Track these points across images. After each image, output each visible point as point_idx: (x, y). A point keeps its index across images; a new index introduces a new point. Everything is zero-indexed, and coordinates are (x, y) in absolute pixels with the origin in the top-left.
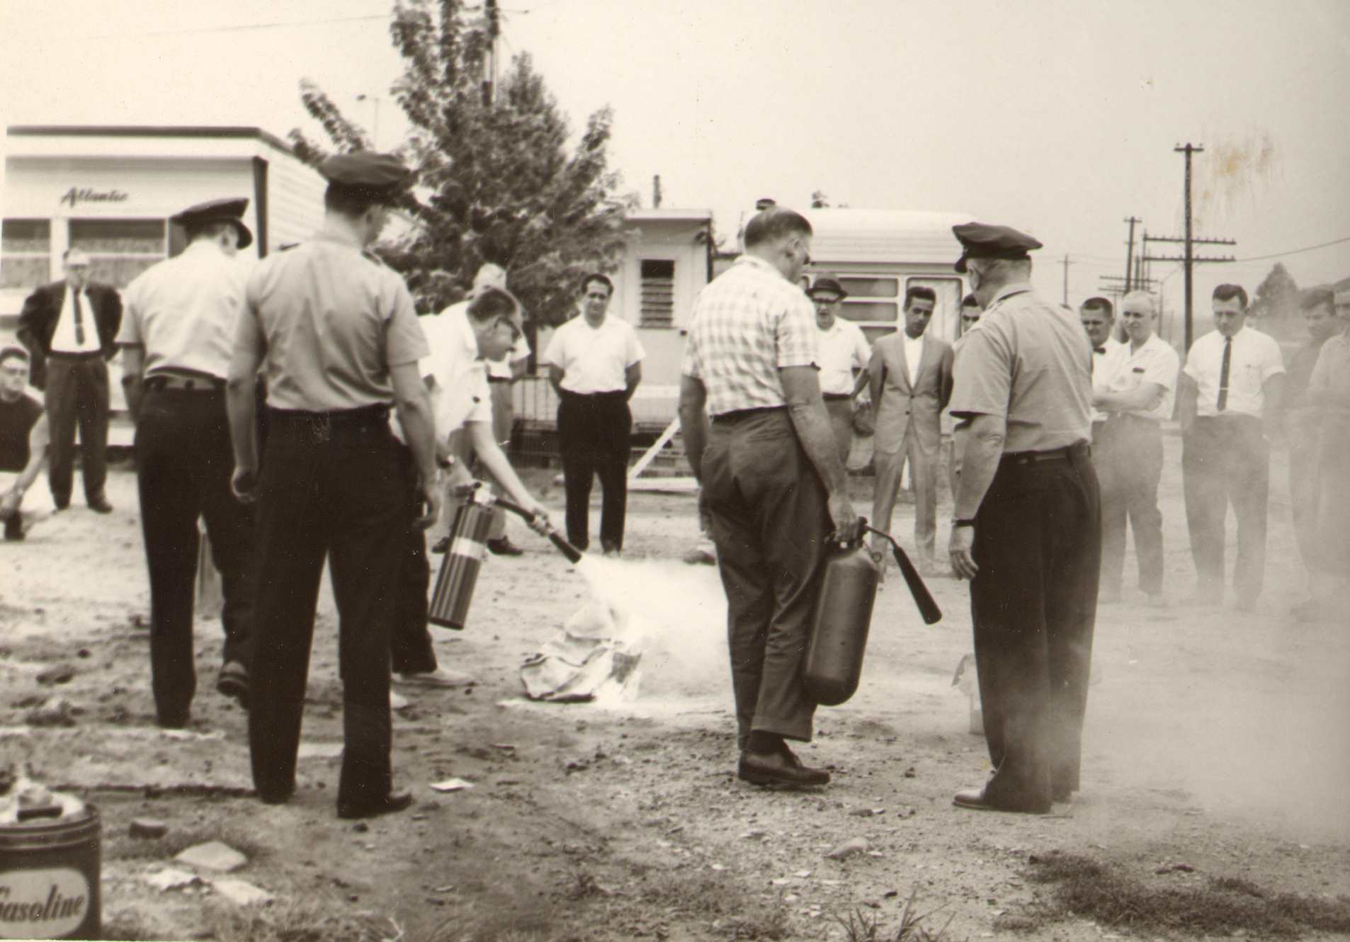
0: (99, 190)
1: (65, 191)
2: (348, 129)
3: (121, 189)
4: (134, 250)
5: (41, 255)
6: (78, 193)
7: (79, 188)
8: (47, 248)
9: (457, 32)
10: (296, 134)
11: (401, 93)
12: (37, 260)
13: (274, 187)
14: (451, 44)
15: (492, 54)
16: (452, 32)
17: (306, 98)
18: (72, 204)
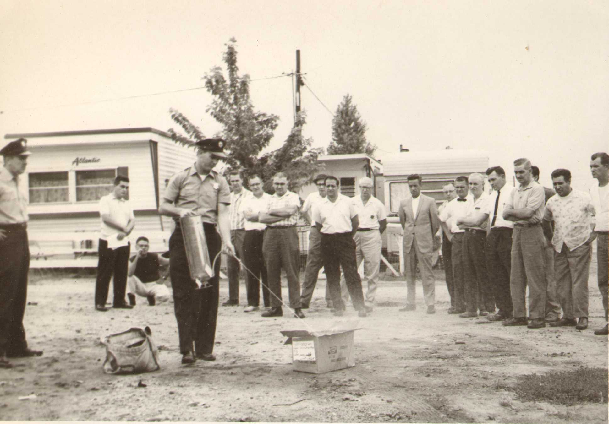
0: (88, 158)
1: (74, 159)
2: (193, 127)
3: (97, 157)
4: (104, 183)
5: (65, 187)
6: (79, 160)
7: (80, 157)
8: (67, 184)
9: (237, 82)
10: (171, 130)
11: (211, 111)
12: (63, 190)
13: (161, 152)
14: (235, 87)
15: (300, 94)
16: (235, 82)
17: (173, 116)
18: (77, 164)
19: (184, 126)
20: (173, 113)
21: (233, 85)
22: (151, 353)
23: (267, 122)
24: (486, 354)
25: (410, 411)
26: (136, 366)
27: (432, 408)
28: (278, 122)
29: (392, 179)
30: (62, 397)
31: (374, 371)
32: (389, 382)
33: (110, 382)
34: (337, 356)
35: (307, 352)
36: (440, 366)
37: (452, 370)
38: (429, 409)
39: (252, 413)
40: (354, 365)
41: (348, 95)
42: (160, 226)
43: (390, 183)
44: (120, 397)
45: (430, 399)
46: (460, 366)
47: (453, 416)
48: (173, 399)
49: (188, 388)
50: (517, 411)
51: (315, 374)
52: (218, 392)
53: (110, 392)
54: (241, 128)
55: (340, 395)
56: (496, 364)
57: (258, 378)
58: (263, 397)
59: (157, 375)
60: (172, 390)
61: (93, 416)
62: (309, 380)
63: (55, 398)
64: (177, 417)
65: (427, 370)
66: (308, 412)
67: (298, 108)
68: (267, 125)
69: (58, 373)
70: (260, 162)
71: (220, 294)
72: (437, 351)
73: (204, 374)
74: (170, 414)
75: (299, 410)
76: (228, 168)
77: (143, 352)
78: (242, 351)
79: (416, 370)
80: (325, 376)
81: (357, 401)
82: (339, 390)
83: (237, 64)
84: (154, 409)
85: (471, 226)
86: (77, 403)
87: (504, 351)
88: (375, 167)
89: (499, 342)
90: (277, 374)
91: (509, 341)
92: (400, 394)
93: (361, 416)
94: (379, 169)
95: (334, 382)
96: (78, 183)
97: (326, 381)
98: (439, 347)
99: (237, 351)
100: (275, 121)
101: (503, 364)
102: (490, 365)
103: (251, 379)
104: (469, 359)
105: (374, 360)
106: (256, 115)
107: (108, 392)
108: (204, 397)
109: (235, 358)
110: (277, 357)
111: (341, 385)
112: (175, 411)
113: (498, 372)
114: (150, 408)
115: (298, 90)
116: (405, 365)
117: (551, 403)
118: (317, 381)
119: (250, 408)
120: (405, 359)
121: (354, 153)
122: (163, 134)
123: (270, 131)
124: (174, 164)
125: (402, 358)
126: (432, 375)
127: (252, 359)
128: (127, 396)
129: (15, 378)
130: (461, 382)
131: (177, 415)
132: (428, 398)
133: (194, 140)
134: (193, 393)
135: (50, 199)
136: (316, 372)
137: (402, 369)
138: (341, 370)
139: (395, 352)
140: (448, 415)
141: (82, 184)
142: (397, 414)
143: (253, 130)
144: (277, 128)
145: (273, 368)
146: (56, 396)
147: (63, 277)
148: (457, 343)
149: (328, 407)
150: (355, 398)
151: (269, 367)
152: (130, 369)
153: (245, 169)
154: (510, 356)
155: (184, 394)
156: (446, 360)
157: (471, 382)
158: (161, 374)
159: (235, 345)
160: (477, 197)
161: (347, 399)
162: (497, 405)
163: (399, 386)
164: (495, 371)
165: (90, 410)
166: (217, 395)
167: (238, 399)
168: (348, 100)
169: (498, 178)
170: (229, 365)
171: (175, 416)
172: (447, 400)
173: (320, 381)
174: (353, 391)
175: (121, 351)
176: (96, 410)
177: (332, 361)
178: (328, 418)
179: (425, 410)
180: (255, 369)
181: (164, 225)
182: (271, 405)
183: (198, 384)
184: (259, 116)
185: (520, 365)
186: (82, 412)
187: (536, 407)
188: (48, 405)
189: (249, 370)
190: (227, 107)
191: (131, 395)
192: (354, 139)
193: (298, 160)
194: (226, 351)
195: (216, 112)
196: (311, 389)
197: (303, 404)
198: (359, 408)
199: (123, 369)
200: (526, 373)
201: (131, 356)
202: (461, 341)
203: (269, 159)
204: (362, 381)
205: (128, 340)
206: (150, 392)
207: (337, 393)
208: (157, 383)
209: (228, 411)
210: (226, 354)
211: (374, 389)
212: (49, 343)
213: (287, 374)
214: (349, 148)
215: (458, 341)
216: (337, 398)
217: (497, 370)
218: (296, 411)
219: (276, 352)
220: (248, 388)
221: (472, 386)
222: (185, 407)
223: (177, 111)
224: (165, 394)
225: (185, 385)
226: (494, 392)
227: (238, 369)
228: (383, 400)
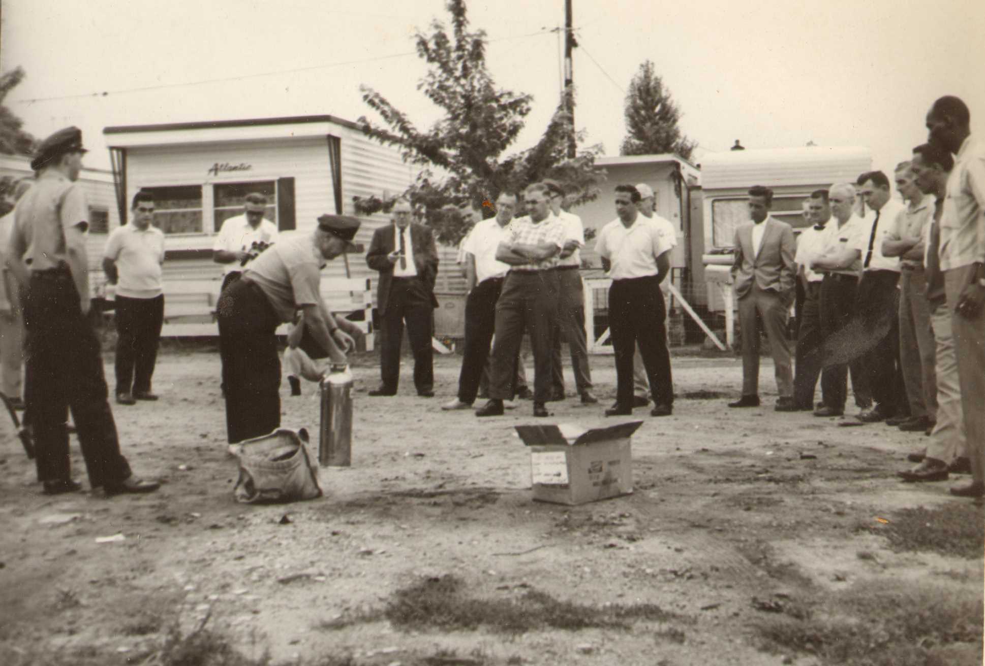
0: (232, 164)
1: (211, 165)
2: (396, 113)
3: (246, 161)
5: (197, 209)
6: (219, 166)
7: (220, 162)
8: (199, 204)
9: (467, 42)
10: (363, 119)
11: (426, 87)
12: (195, 213)
13: (346, 154)
14: (464, 50)
15: (571, 61)
16: (463, 43)
17: (366, 97)
18: (216, 174)
19: (383, 113)
20: (365, 93)
21: (460, 47)
22: (308, 471)
23: (515, 105)
24: (847, 474)
25: (708, 565)
26: (284, 491)
27: (746, 561)
28: (531, 104)
29: (716, 194)
30: (163, 539)
31: (663, 501)
32: (685, 520)
33: (241, 516)
34: (602, 476)
35: (555, 469)
36: (770, 493)
37: (789, 500)
38: (741, 562)
39: (455, 566)
40: (630, 491)
41: (648, 61)
42: (344, 271)
43: (714, 201)
44: (253, 539)
45: (745, 546)
46: (802, 493)
47: (777, 575)
48: (337, 542)
49: (361, 526)
50: (885, 566)
51: (567, 505)
52: (408, 533)
53: (240, 532)
54: (472, 114)
55: (603, 539)
56: (862, 490)
57: (476, 511)
58: (479, 541)
59: (316, 504)
60: (336, 529)
61: (208, 568)
62: (557, 516)
63: (153, 540)
64: (337, 573)
65: (747, 501)
66: (545, 566)
67: (569, 82)
68: (515, 110)
69: (164, 502)
70: (502, 168)
71: (435, 378)
72: (769, 469)
73: (389, 504)
74: (327, 567)
75: (532, 563)
76: (453, 178)
77: (294, 469)
78: (456, 469)
79: (730, 500)
80: (582, 509)
81: (628, 548)
82: (601, 531)
83: (468, 15)
84: (303, 559)
85: (833, 269)
86: (185, 549)
87: (877, 470)
88: (690, 175)
89: (870, 456)
90: (506, 504)
91: (888, 454)
92: (699, 537)
93: (630, 573)
94: (696, 178)
95: (595, 518)
96: (217, 203)
97: (583, 517)
98: (774, 464)
99: (448, 469)
100: (527, 103)
101: (873, 490)
102: (852, 492)
103: (464, 512)
104: (818, 483)
105: (665, 483)
106: (497, 94)
107: (235, 531)
108: (385, 541)
109: (443, 478)
110: (509, 478)
111: (605, 524)
112: (336, 563)
113: (862, 504)
114: (297, 556)
115: (568, 54)
116: (713, 492)
117: (943, 555)
118: (569, 516)
119: (454, 559)
120: (716, 482)
121: (662, 152)
122: (350, 126)
123: (518, 118)
124: (367, 172)
125: (710, 481)
126: (755, 508)
127: (470, 481)
128: (264, 538)
129: (95, 508)
130: (799, 519)
131: (339, 569)
132: (741, 545)
133: (398, 134)
134: (368, 535)
135: (173, 229)
136: (569, 503)
137: (707, 498)
138: (610, 498)
139: (701, 470)
140: (769, 572)
141: (224, 205)
142: (687, 571)
143: (492, 118)
144: (530, 113)
145: (502, 496)
146: (155, 537)
147: (193, 352)
148: (803, 457)
149: (580, 558)
150: (626, 544)
151: (495, 493)
152: (275, 496)
153: (479, 179)
154: (886, 477)
155: (354, 534)
156: (781, 484)
157: (817, 521)
158: (323, 503)
159: (446, 459)
160: (843, 221)
161: (612, 546)
162: (853, 556)
163: (699, 526)
164: (859, 502)
165: (204, 560)
166: (405, 537)
167: (439, 544)
168: (647, 70)
169: (877, 192)
170: (433, 491)
171: (334, 569)
172: (772, 548)
173: (575, 517)
174: (625, 533)
175: (260, 466)
176: (214, 559)
177: (595, 484)
178: (575, 575)
179: (735, 565)
180: (473, 496)
181: (351, 269)
182: (489, 553)
183: (379, 520)
184: (501, 96)
185: (900, 493)
186: (191, 562)
187: (916, 560)
188: (140, 551)
189: (461, 498)
190: (450, 83)
191: (270, 536)
192: (661, 131)
193: (564, 165)
194: (431, 469)
195: (433, 90)
196: (557, 529)
197: (541, 553)
198: (628, 561)
199: (264, 495)
200: (909, 506)
201: (276, 474)
202: (810, 453)
203: (516, 162)
204: (641, 516)
205: (272, 448)
206: (302, 532)
207: (597, 535)
208: (314, 518)
209: (418, 563)
210: (429, 472)
211: (658, 531)
212: (157, 453)
213: (523, 505)
214: (655, 146)
215: (805, 453)
216: (596, 545)
217: (862, 500)
218: (526, 564)
219: (510, 471)
220: (457, 527)
221: (817, 527)
222: (353, 556)
223: (371, 90)
224: (324, 535)
225: (358, 522)
226: (852, 535)
227: (447, 497)
228: (669, 548)
